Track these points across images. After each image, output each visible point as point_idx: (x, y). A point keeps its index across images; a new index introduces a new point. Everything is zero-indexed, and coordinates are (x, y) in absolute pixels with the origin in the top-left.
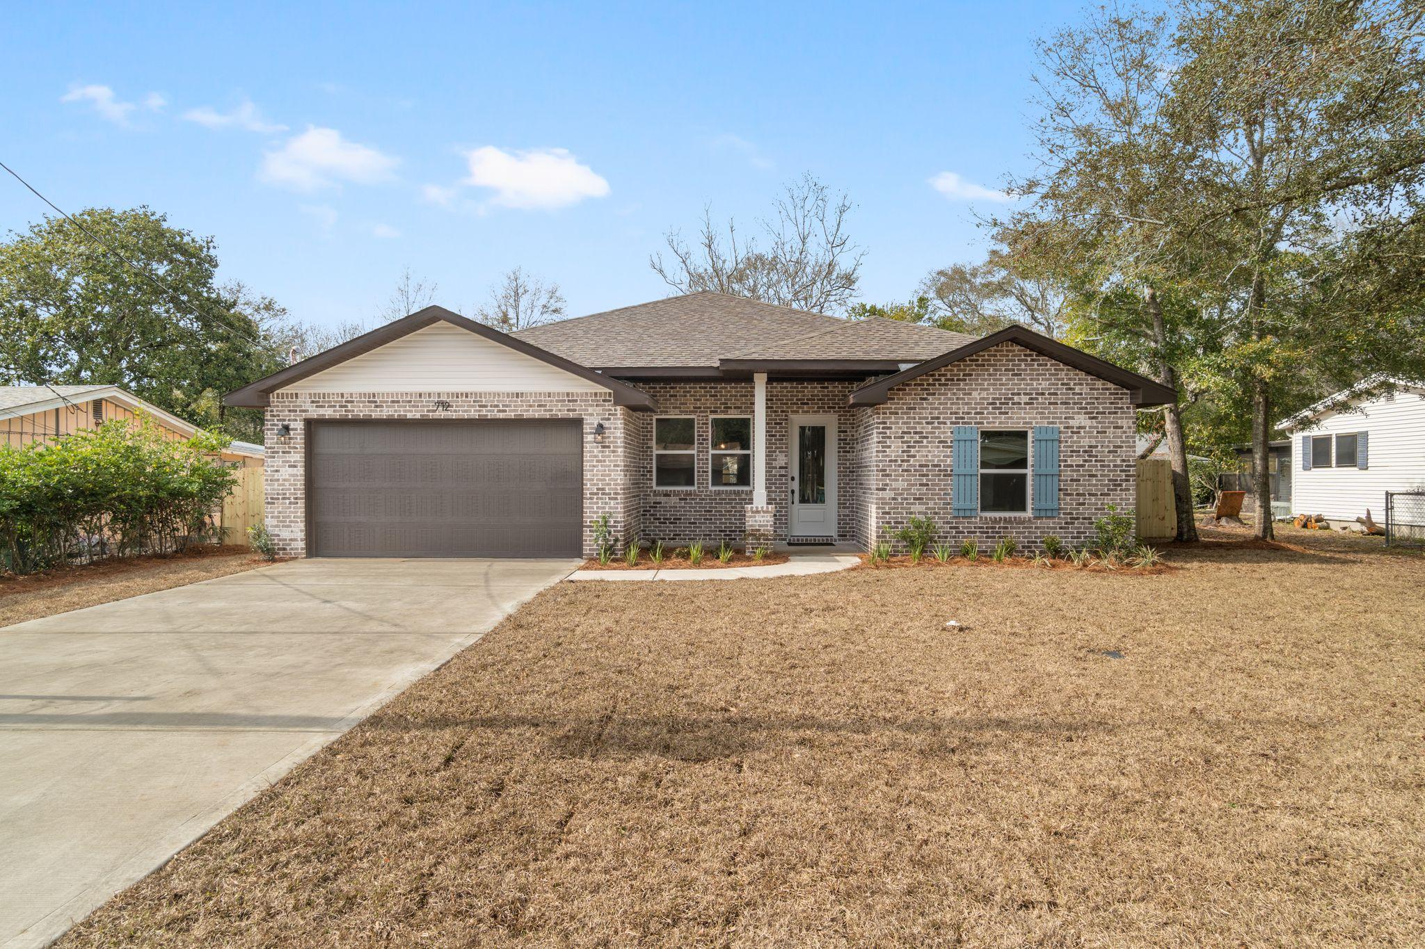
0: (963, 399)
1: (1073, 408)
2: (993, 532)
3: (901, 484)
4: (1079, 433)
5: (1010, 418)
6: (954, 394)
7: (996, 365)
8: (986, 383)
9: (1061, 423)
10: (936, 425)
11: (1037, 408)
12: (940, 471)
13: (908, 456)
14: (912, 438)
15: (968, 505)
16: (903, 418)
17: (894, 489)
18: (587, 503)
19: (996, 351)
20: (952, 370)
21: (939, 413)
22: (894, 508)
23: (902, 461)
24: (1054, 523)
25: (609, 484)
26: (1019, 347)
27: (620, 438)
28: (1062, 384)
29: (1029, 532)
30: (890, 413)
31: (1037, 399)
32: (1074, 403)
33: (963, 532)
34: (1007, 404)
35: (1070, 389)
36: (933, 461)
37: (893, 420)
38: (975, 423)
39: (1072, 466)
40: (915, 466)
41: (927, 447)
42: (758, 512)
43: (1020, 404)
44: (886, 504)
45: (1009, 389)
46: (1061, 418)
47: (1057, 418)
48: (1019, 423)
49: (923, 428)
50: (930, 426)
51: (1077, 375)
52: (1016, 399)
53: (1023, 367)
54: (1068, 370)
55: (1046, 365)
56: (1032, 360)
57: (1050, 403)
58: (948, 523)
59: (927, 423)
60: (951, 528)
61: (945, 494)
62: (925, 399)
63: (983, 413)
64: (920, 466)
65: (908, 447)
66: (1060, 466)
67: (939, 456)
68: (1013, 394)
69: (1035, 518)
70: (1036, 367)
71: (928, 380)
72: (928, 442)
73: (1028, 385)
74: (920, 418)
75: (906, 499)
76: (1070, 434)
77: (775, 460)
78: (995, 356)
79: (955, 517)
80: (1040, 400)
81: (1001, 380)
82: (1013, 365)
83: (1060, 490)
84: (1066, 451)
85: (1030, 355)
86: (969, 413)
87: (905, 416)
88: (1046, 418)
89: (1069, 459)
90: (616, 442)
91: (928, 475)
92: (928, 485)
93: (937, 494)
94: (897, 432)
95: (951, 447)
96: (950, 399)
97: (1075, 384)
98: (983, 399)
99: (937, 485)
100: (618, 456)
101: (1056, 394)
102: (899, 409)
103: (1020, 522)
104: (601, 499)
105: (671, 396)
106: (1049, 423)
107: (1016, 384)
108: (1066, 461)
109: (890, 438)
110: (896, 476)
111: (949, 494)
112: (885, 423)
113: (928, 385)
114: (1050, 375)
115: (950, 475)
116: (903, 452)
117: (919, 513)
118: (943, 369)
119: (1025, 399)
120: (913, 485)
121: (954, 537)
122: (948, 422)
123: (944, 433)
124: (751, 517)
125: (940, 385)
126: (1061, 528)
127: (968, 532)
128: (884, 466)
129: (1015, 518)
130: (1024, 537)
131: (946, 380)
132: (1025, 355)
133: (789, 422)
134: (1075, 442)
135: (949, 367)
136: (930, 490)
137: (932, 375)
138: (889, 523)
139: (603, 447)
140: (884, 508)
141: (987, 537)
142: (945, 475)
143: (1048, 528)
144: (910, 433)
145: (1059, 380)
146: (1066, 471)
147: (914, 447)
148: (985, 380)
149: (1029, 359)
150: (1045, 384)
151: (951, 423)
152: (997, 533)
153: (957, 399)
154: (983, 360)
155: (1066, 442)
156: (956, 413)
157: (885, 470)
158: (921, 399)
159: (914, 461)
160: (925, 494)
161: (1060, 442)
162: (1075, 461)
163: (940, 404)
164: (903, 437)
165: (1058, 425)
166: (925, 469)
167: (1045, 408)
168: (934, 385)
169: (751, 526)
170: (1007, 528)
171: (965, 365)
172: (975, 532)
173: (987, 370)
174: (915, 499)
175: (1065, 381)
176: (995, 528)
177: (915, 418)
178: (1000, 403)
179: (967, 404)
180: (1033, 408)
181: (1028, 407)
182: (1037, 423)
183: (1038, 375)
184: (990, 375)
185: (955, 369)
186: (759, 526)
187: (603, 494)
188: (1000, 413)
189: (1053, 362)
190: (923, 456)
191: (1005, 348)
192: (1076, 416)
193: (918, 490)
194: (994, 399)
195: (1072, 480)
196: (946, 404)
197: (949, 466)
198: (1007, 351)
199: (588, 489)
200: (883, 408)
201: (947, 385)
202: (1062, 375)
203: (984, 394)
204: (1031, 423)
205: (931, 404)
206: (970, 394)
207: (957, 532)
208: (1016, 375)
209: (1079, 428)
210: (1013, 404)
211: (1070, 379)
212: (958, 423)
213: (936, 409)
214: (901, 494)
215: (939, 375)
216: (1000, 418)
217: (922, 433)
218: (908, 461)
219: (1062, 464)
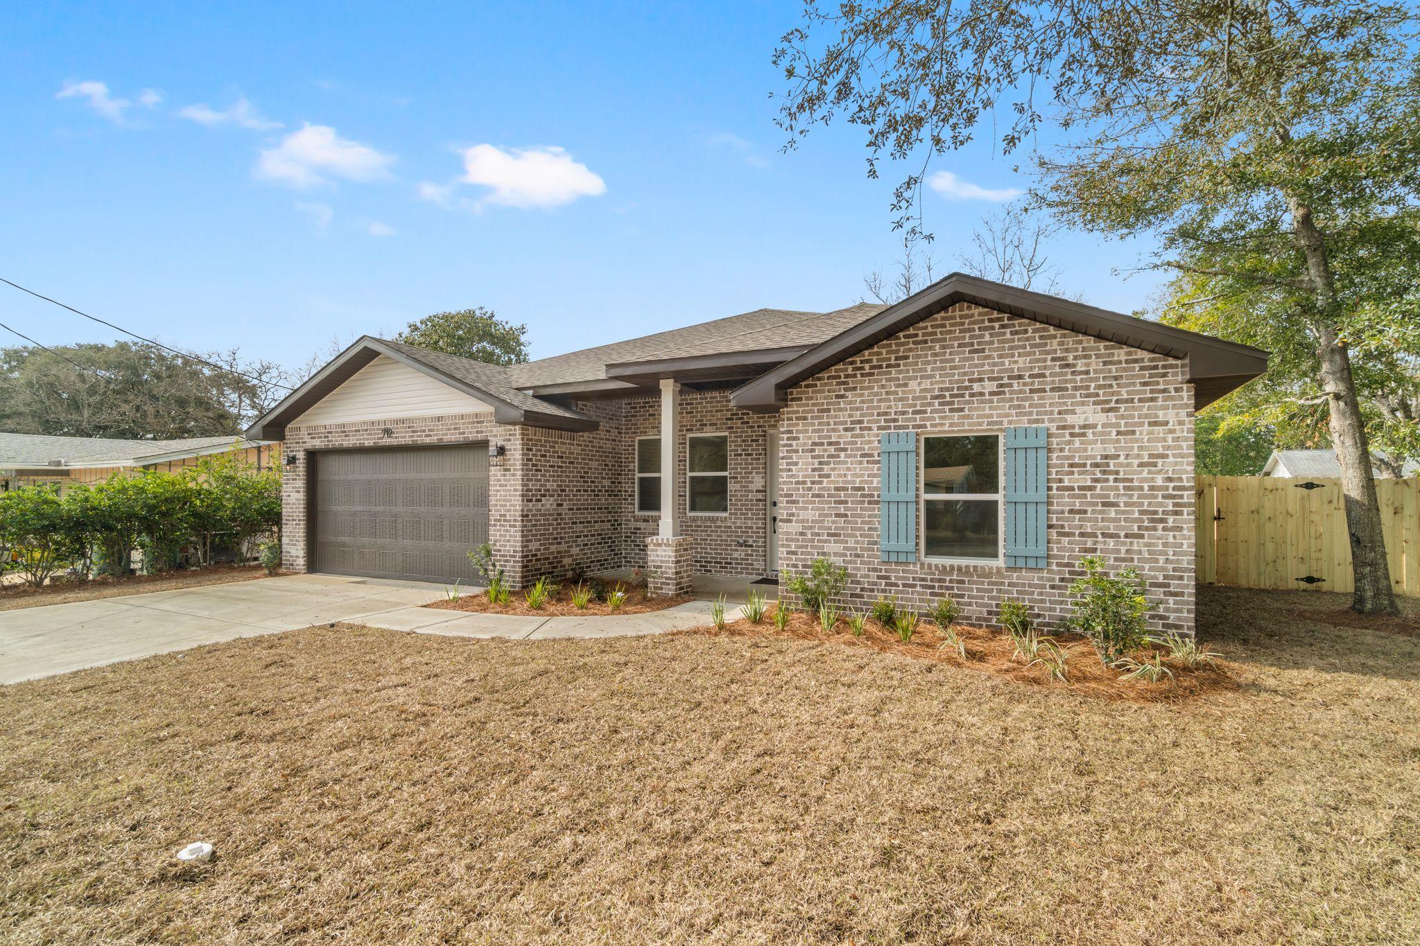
0: (896, 393)
1: (1074, 396)
2: (941, 587)
3: (810, 514)
4: (1084, 435)
5: (968, 417)
6: (883, 386)
7: (945, 340)
8: (929, 368)
9: (1051, 421)
10: (858, 431)
11: (1011, 400)
12: (863, 496)
13: (820, 476)
14: (825, 450)
15: (902, 545)
16: (813, 424)
17: (803, 521)
18: (492, 531)
19: (943, 319)
20: (879, 354)
21: (862, 415)
22: (802, 547)
23: (813, 483)
24: (1041, 578)
25: (509, 511)
26: (981, 309)
27: (518, 460)
28: (1053, 359)
29: (999, 591)
30: (797, 419)
31: (1010, 385)
32: (1076, 389)
33: (896, 585)
34: (963, 396)
35: (1068, 366)
36: (854, 482)
37: (800, 427)
38: (914, 427)
39: (1072, 489)
40: (829, 489)
41: (846, 462)
42: (660, 545)
43: (982, 394)
44: (792, 540)
45: (965, 374)
46: (1052, 413)
47: (1046, 413)
48: (981, 424)
49: (839, 437)
50: (849, 434)
51: (1080, 342)
52: (976, 387)
53: (987, 338)
54: (1064, 336)
55: (1026, 331)
56: (1003, 327)
57: (1032, 391)
58: (875, 570)
59: (846, 430)
60: (879, 577)
61: (870, 529)
62: (842, 396)
63: (925, 412)
64: (837, 489)
65: (820, 463)
66: (1049, 489)
67: (862, 476)
68: (971, 381)
69: (1008, 569)
70: (1008, 336)
71: (846, 370)
72: (846, 456)
73: (995, 364)
74: (835, 423)
75: (818, 534)
76: (1068, 438)
77: (752, 482)
78: (943, 326)
79: (884, 562)
80: (1016, 387)
81: (953, 360)
82: (971, 337)
83: (1050, 527)
84: (1062, 465)
85: (998, 320)
86: (904, 413)
87: (816, 422)
88: (1025, 414)
89: (1066, 478)
90: (515, 465)
91: (846, 502)
92: (846, 516)
93: (860, 529)
94: (805, 444)
95: (878, 462)
96: (876, 394)
97: (1075, 358)
98: (926, 390)
99: (860, 516)
100: (517, 480)
101: (1043, 376)
102: (808, 412)
103: (985, 574)
104: (503, 526)
105: (650, 415)
106: (1030, 422)
107: (976, 366)
108: (1060, 481)
109: (797, 451)
110: (804, 502)
111: (875, 529)
112: (790, 432)
113: (847, 376)
114: (1032, 346)
115: (877, 502)
116: (814, 470)
117: (835, 554)
118: (866, 353)
119: (990, 386)
120: (827, 515)
121: (884, 591)
122: (874, 426)
123: (869, 442)
124: (652, 551)
125: (862, 375)
126: (1053, 587)
127: (904, 585)
128: (789, 489)
129: (975, 567)
130: (991, 598)
131: (872, 368)
132: (990, 320)
133: (768, 438)
134: (1076, 450)
135: (876, 349)
136: (849, 522)
137: (852, 363)
138: (795, 566)
139: (505, 470)
140: (789, 546)
141: (932, 594)
142: (870, 502)
143: (1030, 585)
144: (822, 444)
145: (1047, 353)
146: (1062, 497)
147: (828, 463)
148: (928, 363)
149: (997, 325)
150: (1022, 362)
151: (879, 428)
152: (947, 588)
153: (887, 393)
154: (924, 335)
155: (1061, 450)
156: (886, 414)
157: (791, 495)
158: (838, 397)
159: (828, 483)
160: (843, 528)
161: (1050, 450)
162: (1078, 480)
163: (863, 402)
164: (812, 451)
165: (1046, 424)
166: (842, 493)
167: (1023, 399)
168: (855, 376)
169: (653, 561)
170: (963, 582)
171: (897, 345)
172: (915, 586)
173: (931, 348)
174: (829, 535)
175: (1059, 354)
176: (944, 581)
177: (828, 424)
178: (951, 396)
179: (901, 399)
180: (1003, 400)
181: (995, 398)
182: (1010, 422)
183: (1011, 348)
184: (936, 355)
185: (884, 351)
186: (661, 561)
187: (505, 521)
188: (951, 410)
189: (1038, 325)
190: (840, 476)
191: (957, 313)
192: (1079, 409)
193: (834, 522)
194: (941, 389)
195: (1071, 511)
196: (872, 401)
197: (876, 489)
198: (961, 317)
199: (493, 515)
200: (788, 413)
201: (872, 374)
202: (1054, 344)
203: (926, 384)
204: (1001, 423)
205: (851, 402)
206: (906, 385)
207: (887, 584)
208: (976, 351)
209: (1085, 427)
210: (972, 395)
211: (1067, 350)
212: (889, 428)
213: (857, 409)
214: (811, 528)
215: (862, 362)
216: (951, 417)
217: (838, 443)
218: (821, 482)
219: (1055, 486)
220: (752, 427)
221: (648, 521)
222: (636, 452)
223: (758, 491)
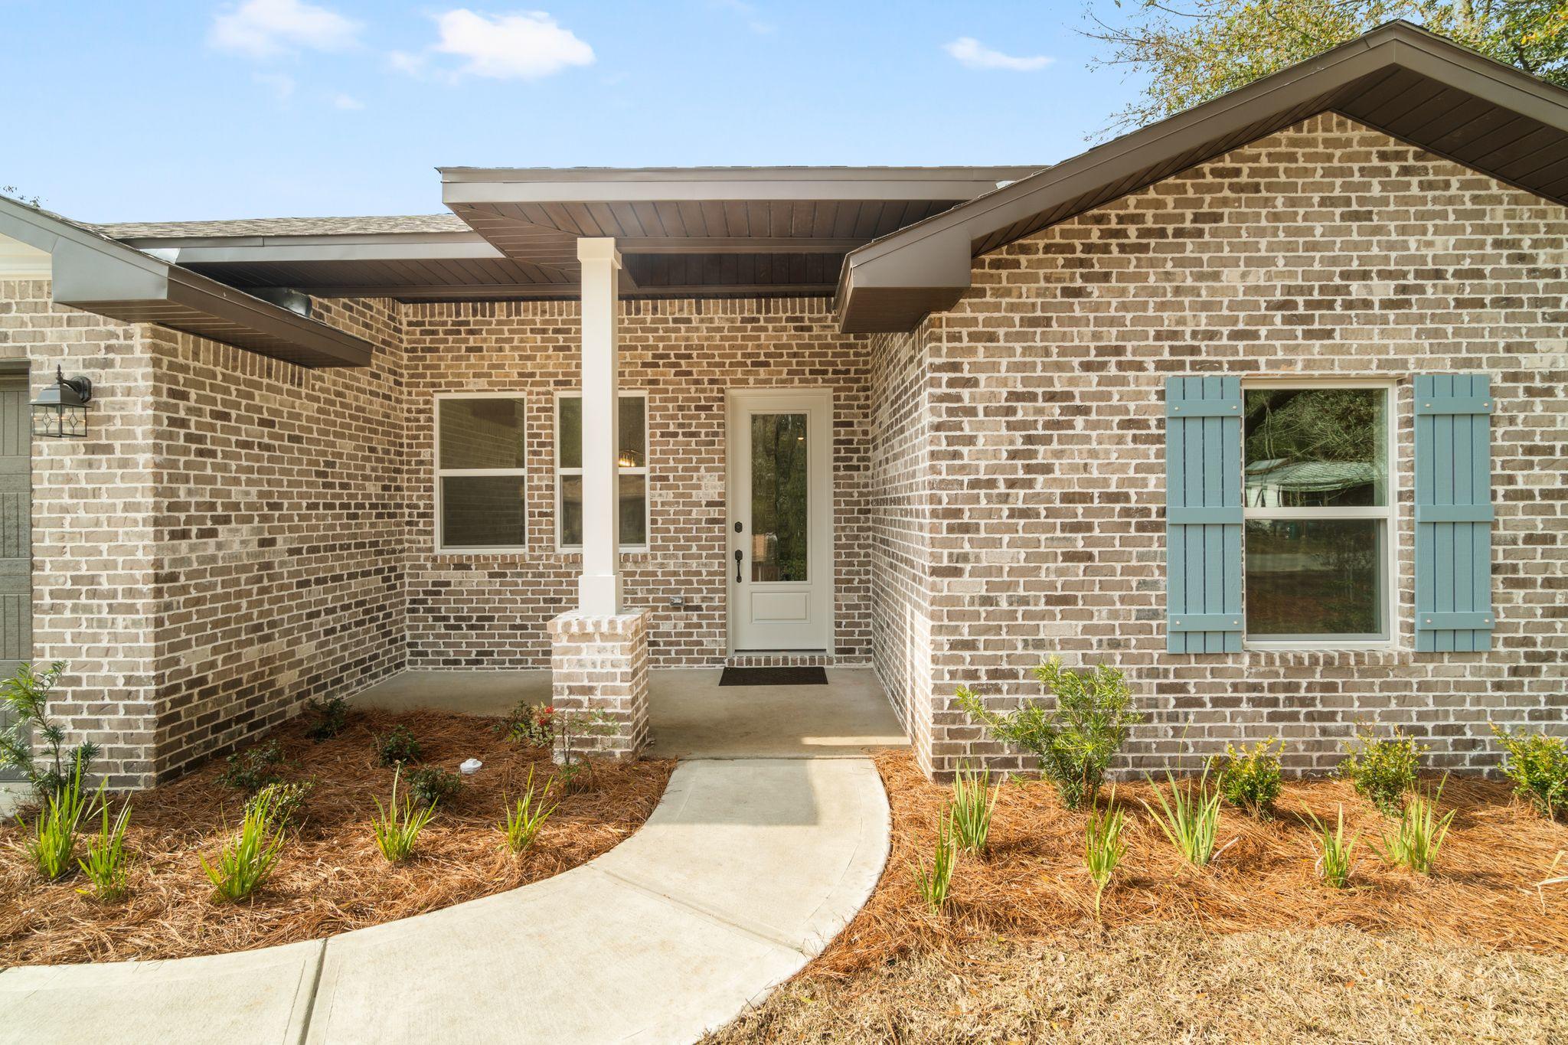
0: (1196, 292)
1: (1532, 318)
2: (1290, 701)
3: (1007, 556)
4: (1549, 392)
5: (1341, 349)
6: (1168, 276)
7: (1293, 187)
8: (1263, 243)
9: (1494, 363)
10: (1113, 371)
11: (1421, 318)
12: (1127, 513)
13: (1028, 469)
14: (1040, 411)
15: (1214, 618)
16: (1011, 352)
17: (988, 571)
18: (43, 624)
19: (1293, 142)
20: (1159, 204)
21: (1122, 336)
22: (987, 630)
23: (1011, 484)
24: (1476, 671)
25: (107, 565)
26: (1364, 132)
27: (141, 421)
28: (1497, 244)
29: (1402, 701)
30: (973, 337)
31: (1421, 289)
32: (1537, 303)
33: (1199, 703)
34: (1330, 305)
35: (1522, 258)
36: (1106, 482)
37: (980, 357)
38: (1233, 366)
39: (1528, 495)
40: (1049, 499)
41: (1087, 439)
42: (586, 637)
43: (1367, 304)
44: (963, 616)
45: (1334, 261)
46: (1494, 347)
47: (1484, 348)
48: (1367, 365)
49: (1072, 381)
50: (1094, 376)
51: (1543, 214)
52: (1357, 289)
53: (1376, 191)
54: (1515, 200)
55: (1447, 185)
56: (1405, 171)
57: (1460, 303)
58: (1153, 673)
59: (1087, 367)
60: (1161, 688)
61: (1142, 584)
62: (1078, 293)
63: (1255, 335)
64: (1067, 498)
65: (1029, 440)
66: (1494, 495)
67: (1123, 468)
68: (1345, 275)
69: (1420, 656)
70: (1415, 190)
71: (1087, 234)
72: (1088, 425)
73: (1391, 246)
74: (1063, 352)
75: (1024, 601)
76: (1522, 397)
77: (698, 487)
78: (1292, 157)
79: (1174, 657)
80: (1430, 294)
81: (1310, 231)
82: (1346, 187)
83: (1495, 569)
84: (1512, 451)
85: (1399, 156)
86: (1211, 335)
87: (1018, 347)
88: (1446, 349)
89: (1520, 475)
90: (131, 434)
91: (1089, 527)
92: (1090, 557)
93: (1119, 586)
94: (993, 396)
95: (1159, 439)
96: (1154, 292)
97: (1535, 244)
98: (1257, 290)
99: (1118, 556)
100: (139, 477)
101: (1479, 274)
102: (999, 323)
103: (1371, 667)
104: (87, 609)
105: (469, 350)
106: (1455, 363)
107: (1356, 246)
108: (1511, 480)
109: (971, 412)
110: (990, 529)
111: (1154, 585)
112: (955, 367)
113: (1088, 248)
114: (1461, 215)
115: (1158, 527)
116: (1013, 455)
117: (1065, 643)
118: (1132, 199)
119: (1382, 290)
120: (1045, 557)
121: (1173, 717)
122: (1149, 362)
123: (1139, 395)
124: (566, 651)
125: (1123, 248)
126: (1498, 686)
127: (1216, 702)
128: (953, 499)
129: (1359, 656)
130: (1387, 716)
131: (1144, 233)
132: (1383, 156)
133: (728, 403)
134: (1538, 421)
135: (1152, 194)
136: (1096, 571)
137: (1099, 220)
138: (972, 675)
139: (92, 449)
140: (956, 630)
141: (1272, 717)
142: (1141, 527)
143: (1458, 686)
144: (1033, 397)
145: (1486, 230)
146: (1512, 511)
147: (1047, 440)
148: (1261, 232)
149: (1394, 166)
150: (1444, 244)
151: (1160, 366)
152: (1303, 702)
153: (1178, 291)
154: (1253, 173)
155: (1512, 421)
156: (1174, 335)
157: (958, 513)
158: (1068, 292)
159: (1048, 484)
160: (1081, 585)
161: (1494, 421)
162: (1538, 479)
163: (1124, 307)
164: (1011, 411)
165: (1485, 370)
166: (1080, 508)
167: (1445, 319)
168: (1106, 249)
169: (568, 677)
170: (1331, 687)
171: (1197, 188)
172: (1236, 702)
173: (1267, 202)
174: (1050, 600)
175: (1506, 234)
176: (1296, 687)
177: (1047, 352)
178: (1309, 305)
179: (1206, 306)
180: (1407, 319)
181: (1391, 314)
182: (1420, 363)
183: (1421, 216)
184: (1276, 217)
185: (1170, 200)
186: (591, 677)
187: (93, 594)
188: (1309, 335)
189: (1470, 174)
190: (1074, 468)
191: (1320, 134)
192: (1540, 343)
193: (1060, 572)
194: (1288, 290)
195: (1530, 539)
196: (1144, 306)
197: (1154, 497)
198: (1327, 142)
199: (46, 580)
200: (950, 322)
201: (1145, 248)
202: (1497, 215)
203: (1258, 277)
204: (1404, 364)
205: (1097, 307)
206: (1216, 276)
207: (1180, 703)
208: (1356, 216)
209: (1552, 376)
210: (1349, 305)
211: (1521, 228)
212: (1181, 365)
213: (1112, 322)
214: (1009, 586)
215: (1121, 219)
216: (1308, 349)
217: (1069, 396)
218: (1029, 483)
219: (1500, 490)
220: (697, 382)
221: (468, 568)
222: (436, 425)
223: (709, 504)
